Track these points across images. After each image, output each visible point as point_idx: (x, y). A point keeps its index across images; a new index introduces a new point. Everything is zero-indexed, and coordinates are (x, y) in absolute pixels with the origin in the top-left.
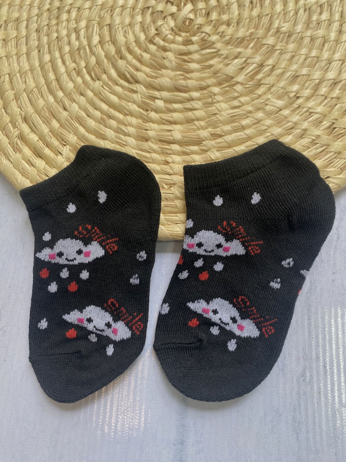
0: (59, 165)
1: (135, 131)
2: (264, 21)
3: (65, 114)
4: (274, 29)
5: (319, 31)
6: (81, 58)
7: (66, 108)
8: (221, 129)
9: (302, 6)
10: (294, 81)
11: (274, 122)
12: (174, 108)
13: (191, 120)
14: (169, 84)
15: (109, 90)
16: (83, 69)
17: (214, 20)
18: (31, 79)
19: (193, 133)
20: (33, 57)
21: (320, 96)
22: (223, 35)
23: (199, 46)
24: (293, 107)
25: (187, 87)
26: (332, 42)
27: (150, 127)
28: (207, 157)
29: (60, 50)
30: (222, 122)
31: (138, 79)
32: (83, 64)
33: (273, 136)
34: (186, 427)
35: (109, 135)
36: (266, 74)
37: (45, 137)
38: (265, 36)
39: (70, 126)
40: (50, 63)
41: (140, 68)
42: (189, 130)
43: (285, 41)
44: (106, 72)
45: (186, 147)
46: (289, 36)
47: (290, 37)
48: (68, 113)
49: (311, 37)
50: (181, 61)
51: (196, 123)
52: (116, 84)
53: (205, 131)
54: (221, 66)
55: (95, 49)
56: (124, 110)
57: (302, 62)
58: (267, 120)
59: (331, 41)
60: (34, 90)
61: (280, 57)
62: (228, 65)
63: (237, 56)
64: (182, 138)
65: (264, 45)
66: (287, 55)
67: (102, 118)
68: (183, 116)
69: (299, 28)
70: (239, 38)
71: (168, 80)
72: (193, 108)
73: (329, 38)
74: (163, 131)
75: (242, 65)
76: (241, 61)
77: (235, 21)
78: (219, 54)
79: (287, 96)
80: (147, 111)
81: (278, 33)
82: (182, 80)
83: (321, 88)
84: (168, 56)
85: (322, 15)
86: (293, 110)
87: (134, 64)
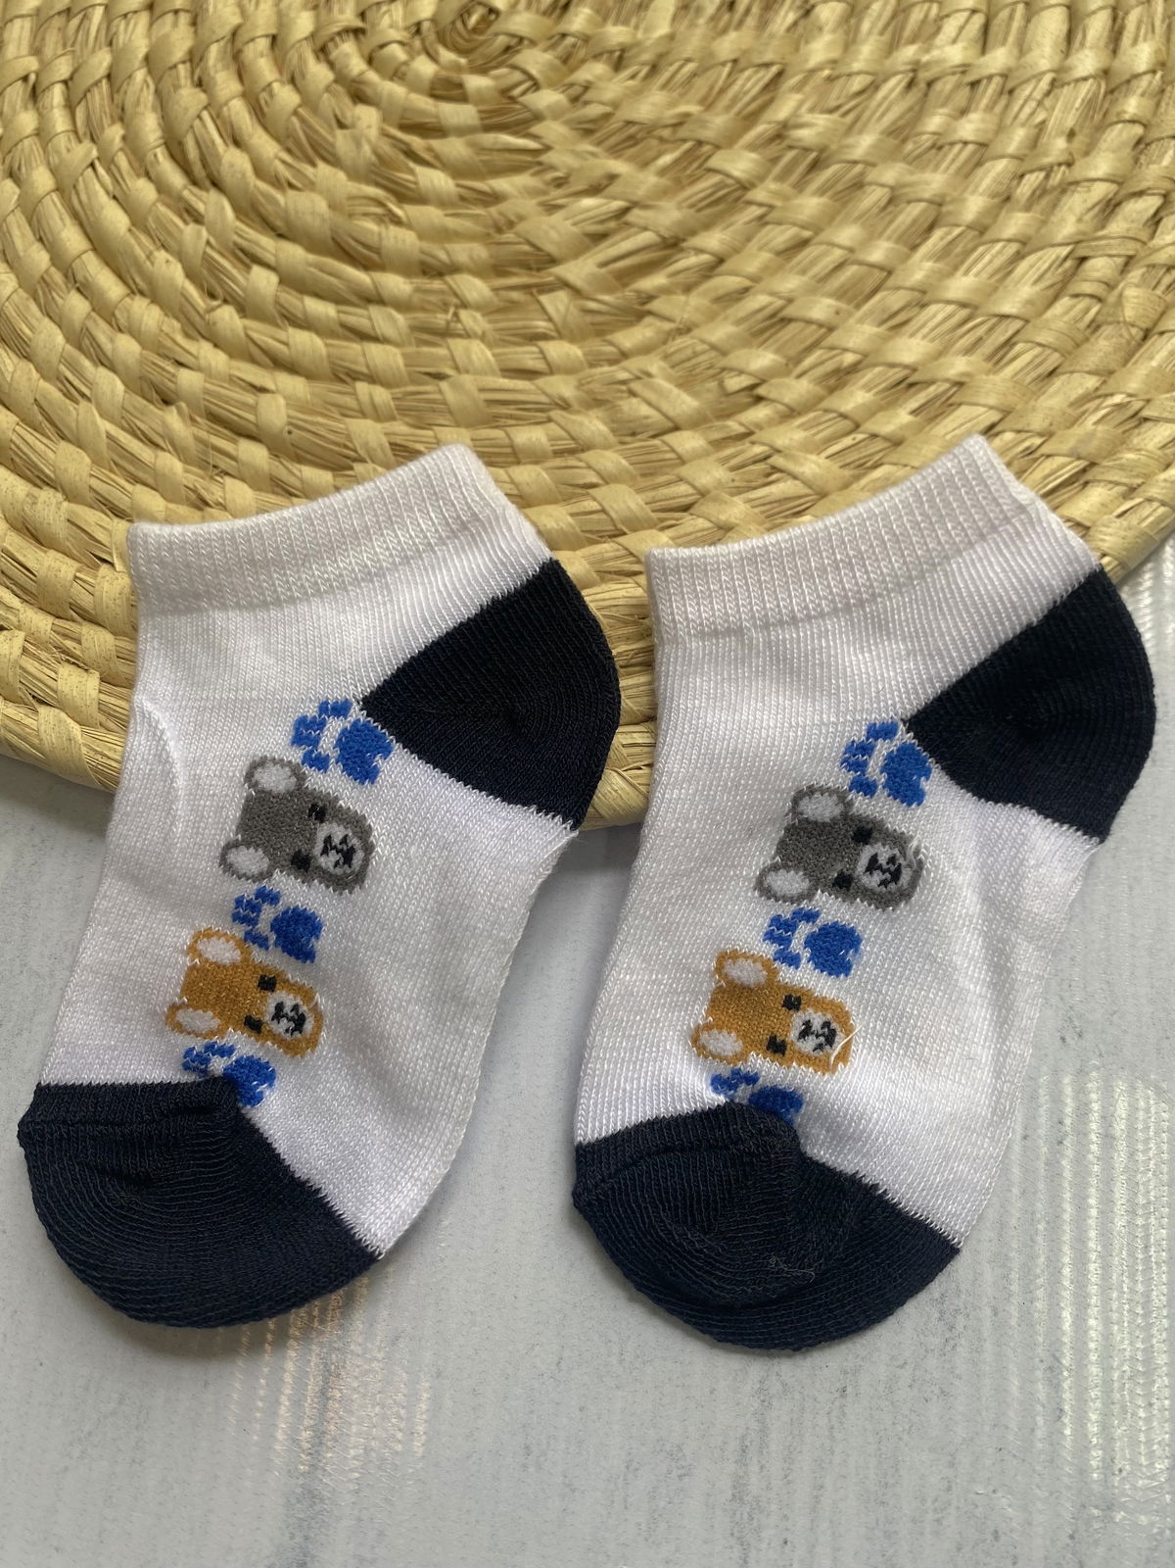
1: (138, 356)
2: (744, 85)
4: (771, 122)
5: (927, 176)
6: (65, 46)
8: (436, 437)
9: (902, 68)
10: (767, 334)
11: (631, 468)
12: (305, 313)
13: (348, 374)
14: (318, 222)
15: (110, 188)
16: (53, 84)
17: (573, 35)
19: (336, 420)
21: (834, 415)
22: (588, 96)
23: (480, 112)
24: (720, 428)
25: (377, 251)
26: (960, 230)
27: (196, 358)
30: (450, 412)
31: (218, 172)
32: (63, 68)
33: (603, 516)
35: (41, 344)
36: (680, 278)
38: (728, 142)
41: (246, 138)
42: (328, 408)
43: (795, 177)
44: (127, 117)
45: (291, 466)
46: (815, 166)
47: (818, 169)
49: (893, 188)
50: (397, 152)
51: (362, 387)
52: (142, 171)
53: (379, 426)
54: (529, 206)
55: (123, 27)
56: (133, 270)
57: (822, 274)
58: (606, 453)
61: (757, 232)
62: (551, 208)
63: (599, 184)
64: (287, 428)
65: (709, 174)
66: (783, 232)
67: (48, 279)
68: (325, 352)
69: (864, 143)
70: (634, 123)
71: (322, 205)
72: (373, 334)
73: (955, 214)
74: (234, 382)
75: (602, 222)
76: (604, 209)
77: (647, 57)
78: (540, 163)
79: (716, 383)
80: (212, 296)
81: (778, 141)
82: (374, 220)
83: (853, 388)
84: (359, 119)
85: (963, 120)
86: (717, 441)
87: (230, 116)
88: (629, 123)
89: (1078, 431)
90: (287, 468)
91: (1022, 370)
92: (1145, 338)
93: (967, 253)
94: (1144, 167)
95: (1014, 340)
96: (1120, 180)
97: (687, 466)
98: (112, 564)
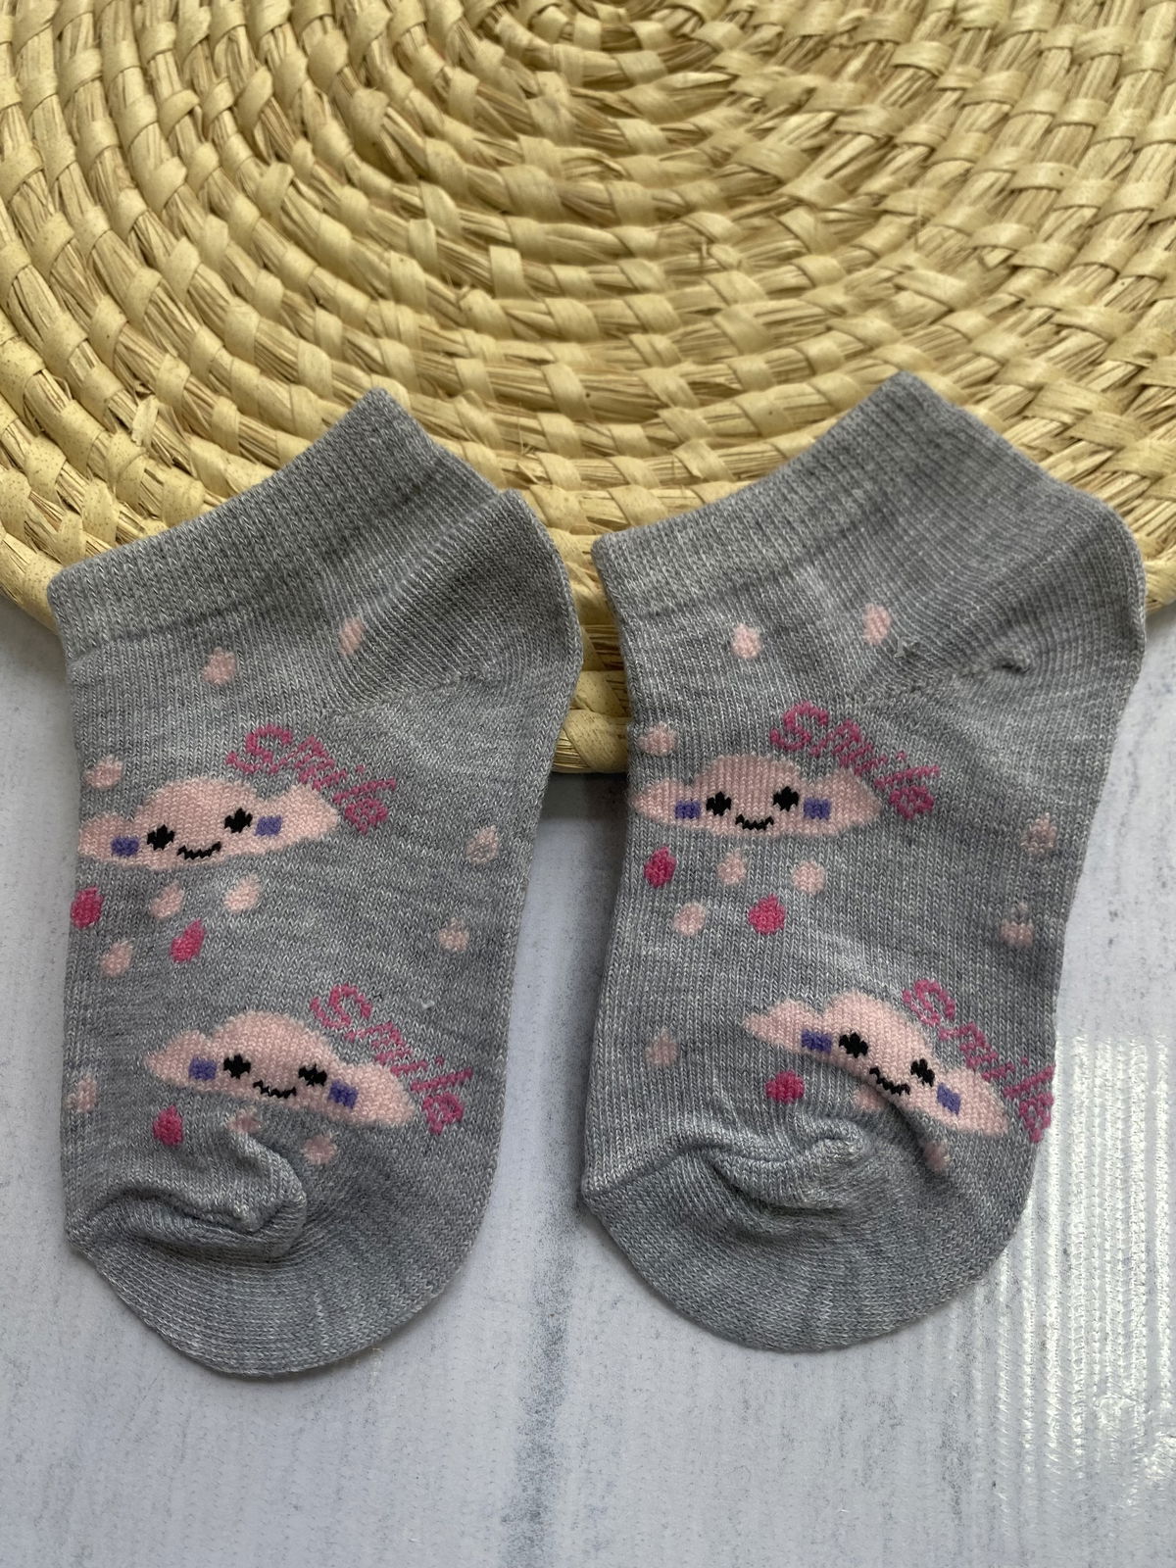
0: (115, 470)
1: (410, 356)
3: (148, 278)
4: (939, 11)
5: (1101, 31)
6: (217, 73)
7: (151, 260)
8: (730, 367)
10: (1003, 209)
11: (925, 355)
12: (556, 279)
13: (619, 330)
14: (543, 190)
15: (318, 201)
16: (221, 113)
18: (22, 139)
19: (625, 375)
20: (33, 58)
21: (1095, 267)
22: (755, 21)
23: (660, 55)
24: (995, 301)
25: (611, 206)
26: (1147, 75)
27: (466, 345)
28: (672, 468)
29: (139, 37)
30: (732, 342)
31: (426, 163)
32: (223, 96)
34: (551, 1455)
35: (308, 366)
36: (901, 175)
37: (68, 362)
38: (906, 37)
39: (167, 326)
40: (97, 84)
41: (439, 125)
42: (611, 365)
43: (976, 58)
44: (310, 131)
45: (599, 427)
46: (994, 43)
47: (996, 46)
48: (157, 276)
49: (1071, 49)
50: (593, 110)
51: (638, 338)
52: (344, 179)
53: (671, 370)
54: (739, 135)
55: (273, 43)
56: (369, 276)
57: (1035, 141)
58: (898, 346)
59: (1144, 71)
60: (32, 181)
61: (957, 118)
62: (762, 133)
63: (799, 101)
64: (584, 392)
65: (899, 70)
66: (984, 111)
67: (289, 302)
68: (589, 313)
69: (1032, 13)
70: (810, 37)
71: (542, 175)
72: (630, 286)
73: (1137, 61)
74: (513, 362)
75: (815, 135)
76: (814, 123)
78: (732, 93)
79: (975, 262)
80: (457, 284)
81: (953, 27)
82: (592, 179)
83: (1101, 240)
84: (545, 85)
86: (994, 314)
87: (415, 108)
88: (805, 38)
90: (595, 430)
97: (979, 341)
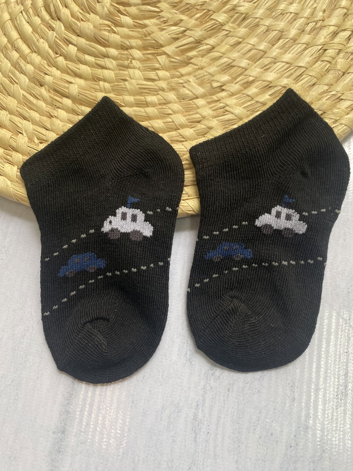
1: (33, 71)
5: (279, 23)
8: (123, 98)
10: (226, 71)
11: (182, 109)
12: (85, 60)
13: (97, 79)
14: (90, 31)
15: (27, 19)
19: (93, 93)
21: (246, 95)
24: (211, 98)
25: (107, 41)
26: (288, 40)
27: (51, 72)
30: (128, 91)
31: (60, 15)
33: (173, 123)
36: (200, 53)
38: (218, 10)
41: (69, 5)
42: (91, 89)
43: (237, 23)
46: (244, 19)
47: (246, 20)
49: (268, 26)
51: (101, 83)
52: (37, 15)
54: (155, 29)
56: (32, 45)
57: (244, 53)
58: (175, 104)
61: (225, 39)
62: (162, 30)
63: (177, 23)
64: (78, 94)
65: (211, 20)
66: (233, 39)
67: (7, 46)
68: (90, 71)
69: (260, 12)
70: (189, 4)
71: (91, 26)
72: (105, 66)
73: (287, 35)
74: (62, 80)
75: (177, 34)
76: (179, 30)
78: (159, 16)
79: (210, 84)
80: (57, 53)
81: (233, 11)
82: (107, 31)
83: (252, 87)
85: (291, 6)
86: (209, 102)
88: (187, 4)
89: (320, 102)
90: (77, 107)
91: (304, 83)
92: (343, 75)
93: (290, 47)
94: (346, 22)
95: (302, 74)
96: (339, 26)
97: (200, 109)
98: (23, 134)
